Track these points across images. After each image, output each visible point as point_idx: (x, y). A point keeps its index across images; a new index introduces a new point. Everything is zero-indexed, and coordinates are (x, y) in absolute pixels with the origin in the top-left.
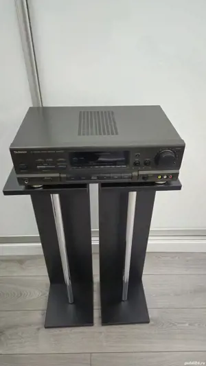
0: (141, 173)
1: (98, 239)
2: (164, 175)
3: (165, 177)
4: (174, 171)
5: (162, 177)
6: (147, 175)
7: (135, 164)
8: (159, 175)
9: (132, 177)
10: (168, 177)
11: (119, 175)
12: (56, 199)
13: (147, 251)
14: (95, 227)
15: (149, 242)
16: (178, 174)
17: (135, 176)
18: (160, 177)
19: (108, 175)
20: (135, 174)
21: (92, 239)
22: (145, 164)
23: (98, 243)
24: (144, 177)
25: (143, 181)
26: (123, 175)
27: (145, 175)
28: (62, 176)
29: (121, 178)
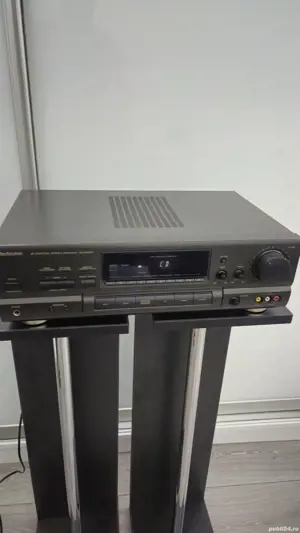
0: (228, 291)
1: (129, 425)
2: (266, 295)
3: (268, 299)
4: (282, 289)
5: (263, 300)
6: (238, 296)
7: (219, 276)
8: (258, 295)
9: (212, 300)
10: (271, 299)
11: (190, 296)
12: (62, 347)
13: (214, 442)
14: (126, 403)
15: (218, 426)
16: (288, 294)
17: (217, 298)
18: (258, 299)
19: (171, 297)
20: (217, 294)
21: (120, 425)
22: (236, 276)
24: (234, 300)
25: (229, 307)
26: (196, 296)
27: (234, 295)
28: (87, 299)
29: (193, 302)
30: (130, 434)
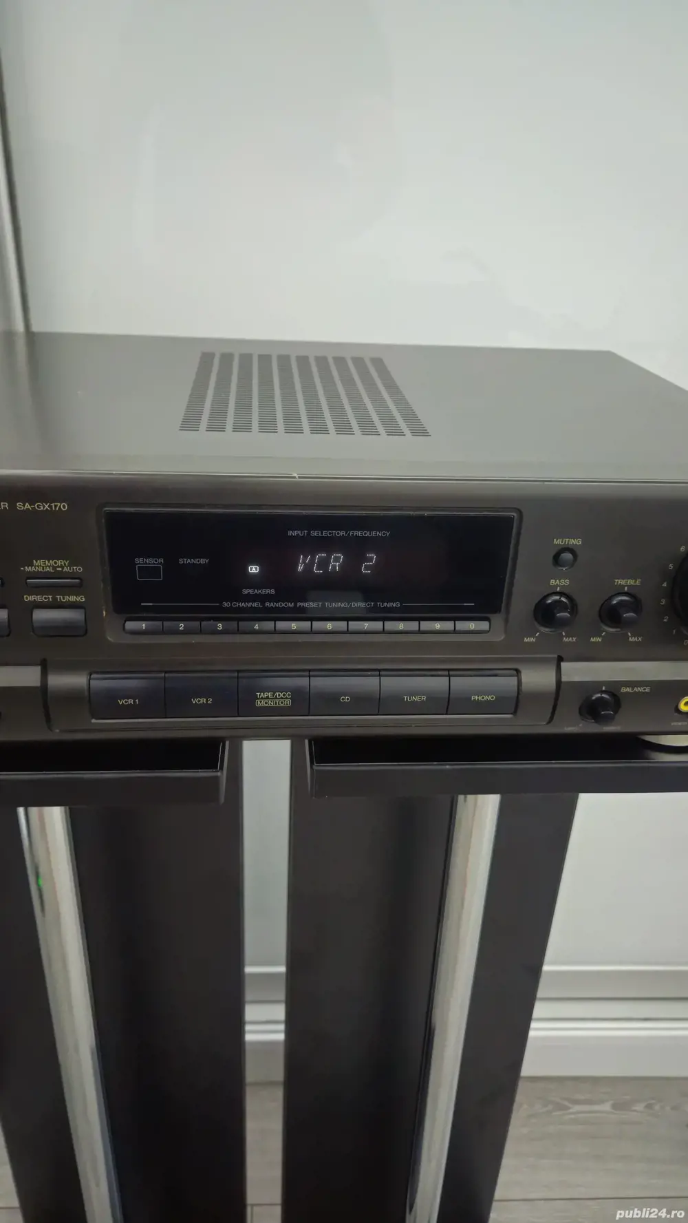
0: (575, 672)
1: (279, 1012)
6: (614, 689)
7: (545, 614)
8: (686, 689)
9: (517, 702)
11: (437, 684)
14: (265, 954)
17: (537, 697)
19: (369, 684)
20: (538, 678)
21: (251, 1012)
22: (611, 615)
23: (278, 1035)
25: (579, 727)
26: (460, 684)
27: (596, 686)
28: (61, 681)
29: (448, 703)
30: (281, 1037)
